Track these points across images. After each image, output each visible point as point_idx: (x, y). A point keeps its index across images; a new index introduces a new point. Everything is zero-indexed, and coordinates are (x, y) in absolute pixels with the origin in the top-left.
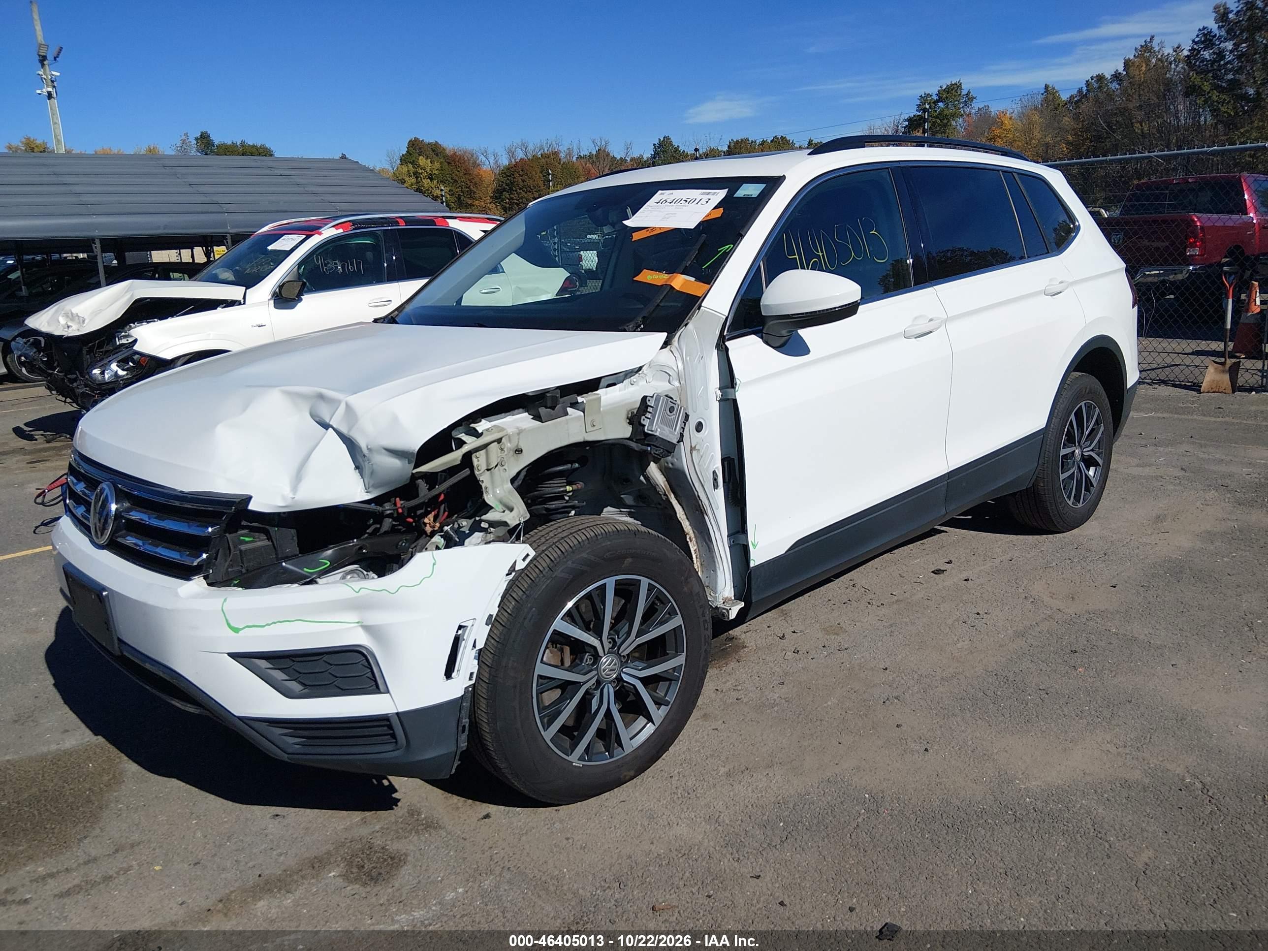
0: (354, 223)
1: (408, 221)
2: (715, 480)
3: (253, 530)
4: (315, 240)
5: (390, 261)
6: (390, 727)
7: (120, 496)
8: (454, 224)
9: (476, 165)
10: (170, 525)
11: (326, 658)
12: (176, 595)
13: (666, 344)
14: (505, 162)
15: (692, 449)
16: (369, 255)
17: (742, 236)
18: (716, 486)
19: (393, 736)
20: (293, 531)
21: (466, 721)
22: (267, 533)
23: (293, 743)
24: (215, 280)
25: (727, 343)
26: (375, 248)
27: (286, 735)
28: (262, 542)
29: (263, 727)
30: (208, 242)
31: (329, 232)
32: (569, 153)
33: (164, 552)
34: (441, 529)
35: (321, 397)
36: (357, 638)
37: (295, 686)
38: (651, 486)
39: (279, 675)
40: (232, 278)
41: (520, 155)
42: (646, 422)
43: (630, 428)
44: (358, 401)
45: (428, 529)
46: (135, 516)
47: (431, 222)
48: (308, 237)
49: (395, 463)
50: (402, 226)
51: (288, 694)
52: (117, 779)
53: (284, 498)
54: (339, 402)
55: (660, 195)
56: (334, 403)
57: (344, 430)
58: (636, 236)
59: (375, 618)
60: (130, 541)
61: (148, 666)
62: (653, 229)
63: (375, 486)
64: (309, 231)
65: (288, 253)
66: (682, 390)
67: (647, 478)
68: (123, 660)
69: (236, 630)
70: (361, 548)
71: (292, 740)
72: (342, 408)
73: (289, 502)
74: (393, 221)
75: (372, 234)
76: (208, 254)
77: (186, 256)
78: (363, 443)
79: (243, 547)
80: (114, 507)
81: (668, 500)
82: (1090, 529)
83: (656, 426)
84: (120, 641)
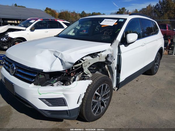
0: (43, 19)
1: (51, 19)
2: (116, 68)
3: (42, 74)
4: (37, 21)
5: (48, 25)
6: (67, 112)
7: (16, 66)
8: (58, 21)
9: (56, 12)
10: (27, 73)
11: (56, 99)
12: (29, 87)
13: (111, 45)
14: (60, 12)
15: (113, 63)
16: (45, 24)
17: (122, 28)
18: (115, 69)
19: (68, 114)
20: (49, 75)
21: (79, 110)
22: (44, 75)
23: (49, 114)
24: (21, 26)
25: (120, 46)
26: (46, 23)
27: (48, 112)
28: (43, 77)
29: (44, 111)
30: (17, 20)
31: (39, 20)
32: (69, 12)
33: (25, 78)
34: (74, 76)
35: (56, 52)
36: (63, 96)
37: (50, 104)
38: (105, 69)
39: (47, 102)
40: (23, 26)
41: (62, 11)
42: (108, 59)
43: (105, 60)
44: (64, 53)
45: (72, 75)
46: (20, 70)
47: (55, 20)
48: (36, 21)
49: (70, 65)
50: (50, 20)
51: (49, 106)
52: (11, 113)
53: (49, 69)
54: (60, 53)
55: (105, 20)
56: (59, 53)
57: (61, 58)
58: (102, 26)
59: (66, 93)
60: (18, 75)
61: (22, 99)
62: (105, 25)
63: (65, 68)
64: (36, 20)
65: (33, 23)
66: (113, 53)
67: (105, 67)
68: (16, 96)
69: (40, 94)
70: (61, 79)
71: (48, 113)
72: (60, 54)
73: (50, 70)
74: (49, 19)
75: (46, 21)
76: (17, 22)
77: (13, 22)
78: (64, 61)
79: (40, 78)
80: (15, 68)
81: (107, 71)
82: (156, 75)
83: (109, 59)
84: (15, 93)
